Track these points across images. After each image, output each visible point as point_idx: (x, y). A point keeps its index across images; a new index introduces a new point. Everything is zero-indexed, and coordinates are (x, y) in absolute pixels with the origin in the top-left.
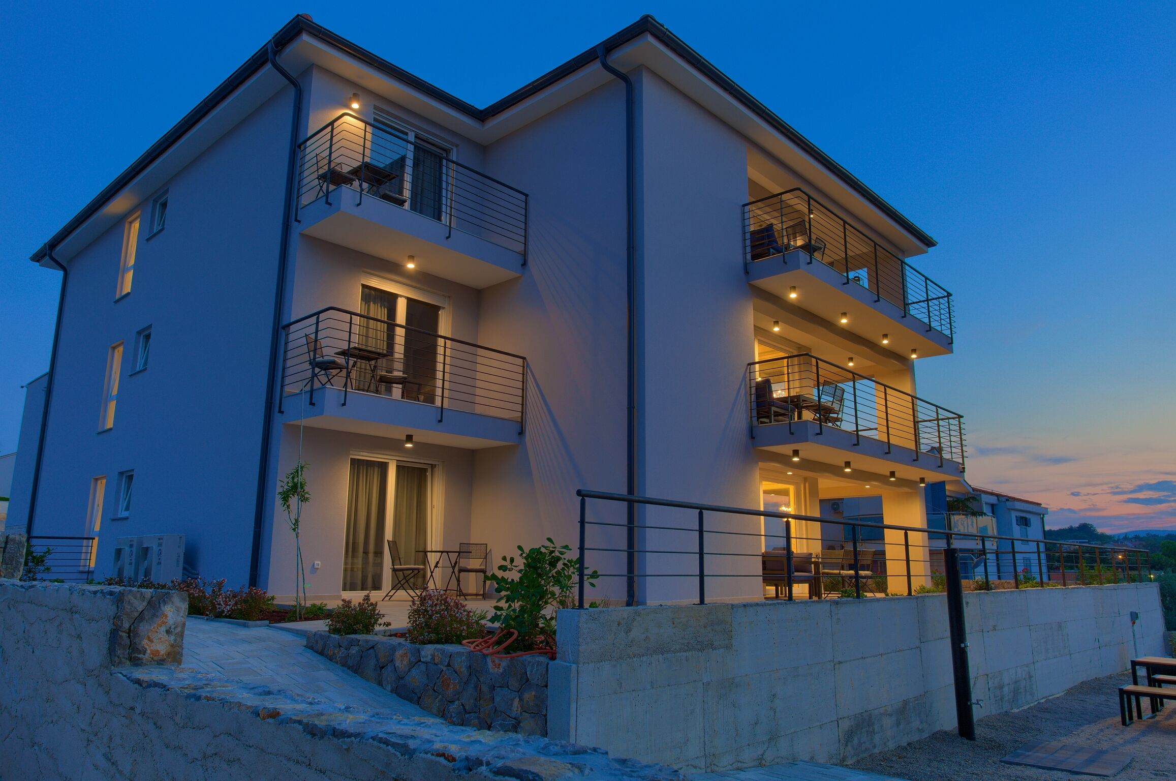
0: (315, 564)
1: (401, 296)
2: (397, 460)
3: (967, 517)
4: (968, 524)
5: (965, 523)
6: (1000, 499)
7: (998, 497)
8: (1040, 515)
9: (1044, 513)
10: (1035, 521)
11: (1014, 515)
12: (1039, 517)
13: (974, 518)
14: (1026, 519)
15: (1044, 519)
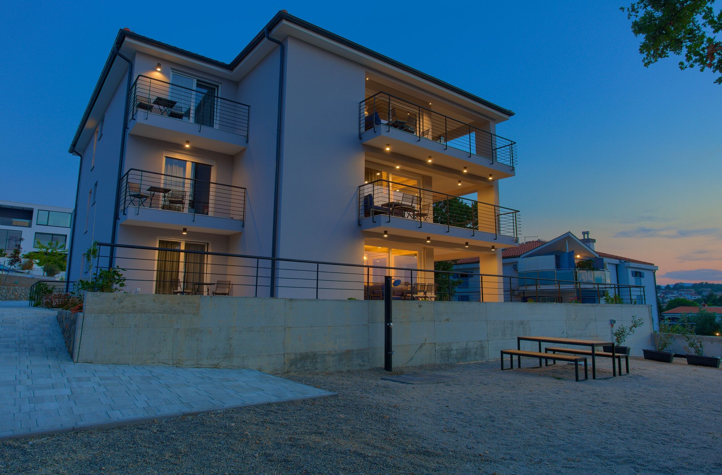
0: (137, 290)
1: (188, 161)
2: (185, 241)
3: (587, 272)
4: (588, 275)
5: (586, 275)
6: (621, 261)
7: (620, 260)
8: (653, 270)
9: (655, 269)
10: (647, 274)
11: (630, 271)
12: (652, 272)
13: (592, 272)
14: (640, 273)
15: (655, 273)
